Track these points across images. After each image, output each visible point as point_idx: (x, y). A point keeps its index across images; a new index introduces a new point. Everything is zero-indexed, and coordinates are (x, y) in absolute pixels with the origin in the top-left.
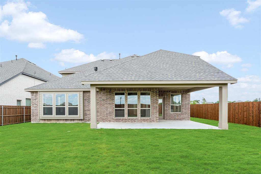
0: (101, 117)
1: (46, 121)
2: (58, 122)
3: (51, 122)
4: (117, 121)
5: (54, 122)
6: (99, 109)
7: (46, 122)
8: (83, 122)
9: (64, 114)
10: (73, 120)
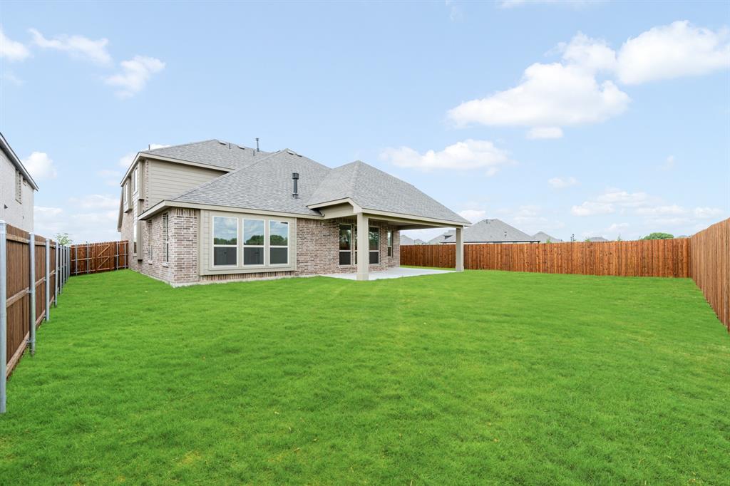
0: (321, 265)
1: (217, 278)
2: (244, 280)
3: (229, 281)
4: (343, 271)
5: (236, 280)
6: (318, 252)
7: (217, 281)
8: (292, 276)
9: (260, 262)
10: (275, 273)
